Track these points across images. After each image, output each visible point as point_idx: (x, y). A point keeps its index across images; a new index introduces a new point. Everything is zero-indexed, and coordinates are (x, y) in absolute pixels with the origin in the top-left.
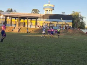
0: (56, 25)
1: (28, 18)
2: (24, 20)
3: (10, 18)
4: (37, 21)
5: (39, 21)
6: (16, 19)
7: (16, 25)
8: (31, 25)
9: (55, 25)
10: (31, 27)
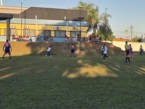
0: (55, 34)
4: (11, 25)
5: (14, 25)
9: (53, 34)
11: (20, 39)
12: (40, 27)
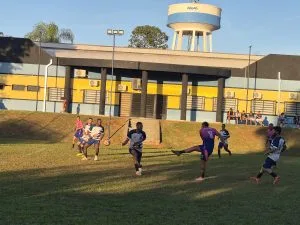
1: (185, 77)
2: (160, 83)
3: (92, 74)
4: (226, 90)
6: (118, 80)
7: (118, 107)
8: (194, 110)
10: (193, 118)
11: (242, 120)
12: (288, 97)
